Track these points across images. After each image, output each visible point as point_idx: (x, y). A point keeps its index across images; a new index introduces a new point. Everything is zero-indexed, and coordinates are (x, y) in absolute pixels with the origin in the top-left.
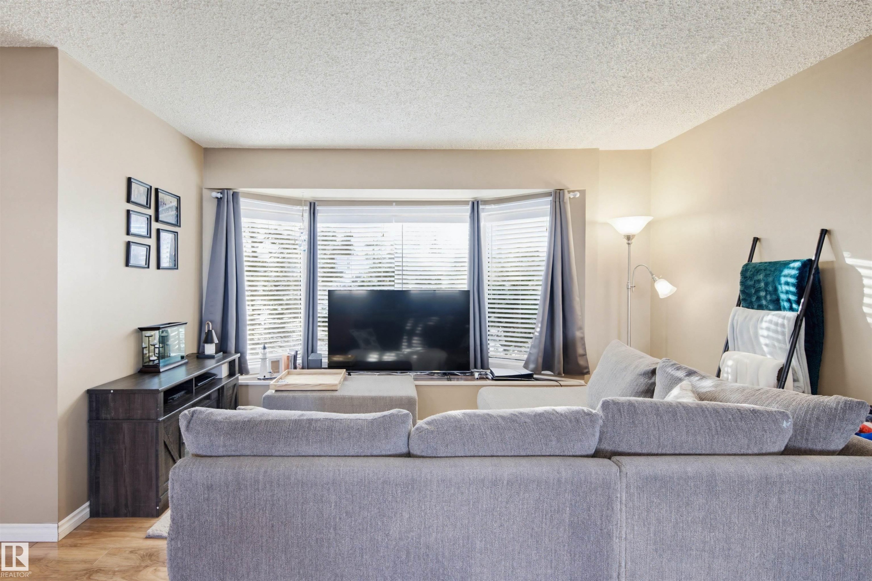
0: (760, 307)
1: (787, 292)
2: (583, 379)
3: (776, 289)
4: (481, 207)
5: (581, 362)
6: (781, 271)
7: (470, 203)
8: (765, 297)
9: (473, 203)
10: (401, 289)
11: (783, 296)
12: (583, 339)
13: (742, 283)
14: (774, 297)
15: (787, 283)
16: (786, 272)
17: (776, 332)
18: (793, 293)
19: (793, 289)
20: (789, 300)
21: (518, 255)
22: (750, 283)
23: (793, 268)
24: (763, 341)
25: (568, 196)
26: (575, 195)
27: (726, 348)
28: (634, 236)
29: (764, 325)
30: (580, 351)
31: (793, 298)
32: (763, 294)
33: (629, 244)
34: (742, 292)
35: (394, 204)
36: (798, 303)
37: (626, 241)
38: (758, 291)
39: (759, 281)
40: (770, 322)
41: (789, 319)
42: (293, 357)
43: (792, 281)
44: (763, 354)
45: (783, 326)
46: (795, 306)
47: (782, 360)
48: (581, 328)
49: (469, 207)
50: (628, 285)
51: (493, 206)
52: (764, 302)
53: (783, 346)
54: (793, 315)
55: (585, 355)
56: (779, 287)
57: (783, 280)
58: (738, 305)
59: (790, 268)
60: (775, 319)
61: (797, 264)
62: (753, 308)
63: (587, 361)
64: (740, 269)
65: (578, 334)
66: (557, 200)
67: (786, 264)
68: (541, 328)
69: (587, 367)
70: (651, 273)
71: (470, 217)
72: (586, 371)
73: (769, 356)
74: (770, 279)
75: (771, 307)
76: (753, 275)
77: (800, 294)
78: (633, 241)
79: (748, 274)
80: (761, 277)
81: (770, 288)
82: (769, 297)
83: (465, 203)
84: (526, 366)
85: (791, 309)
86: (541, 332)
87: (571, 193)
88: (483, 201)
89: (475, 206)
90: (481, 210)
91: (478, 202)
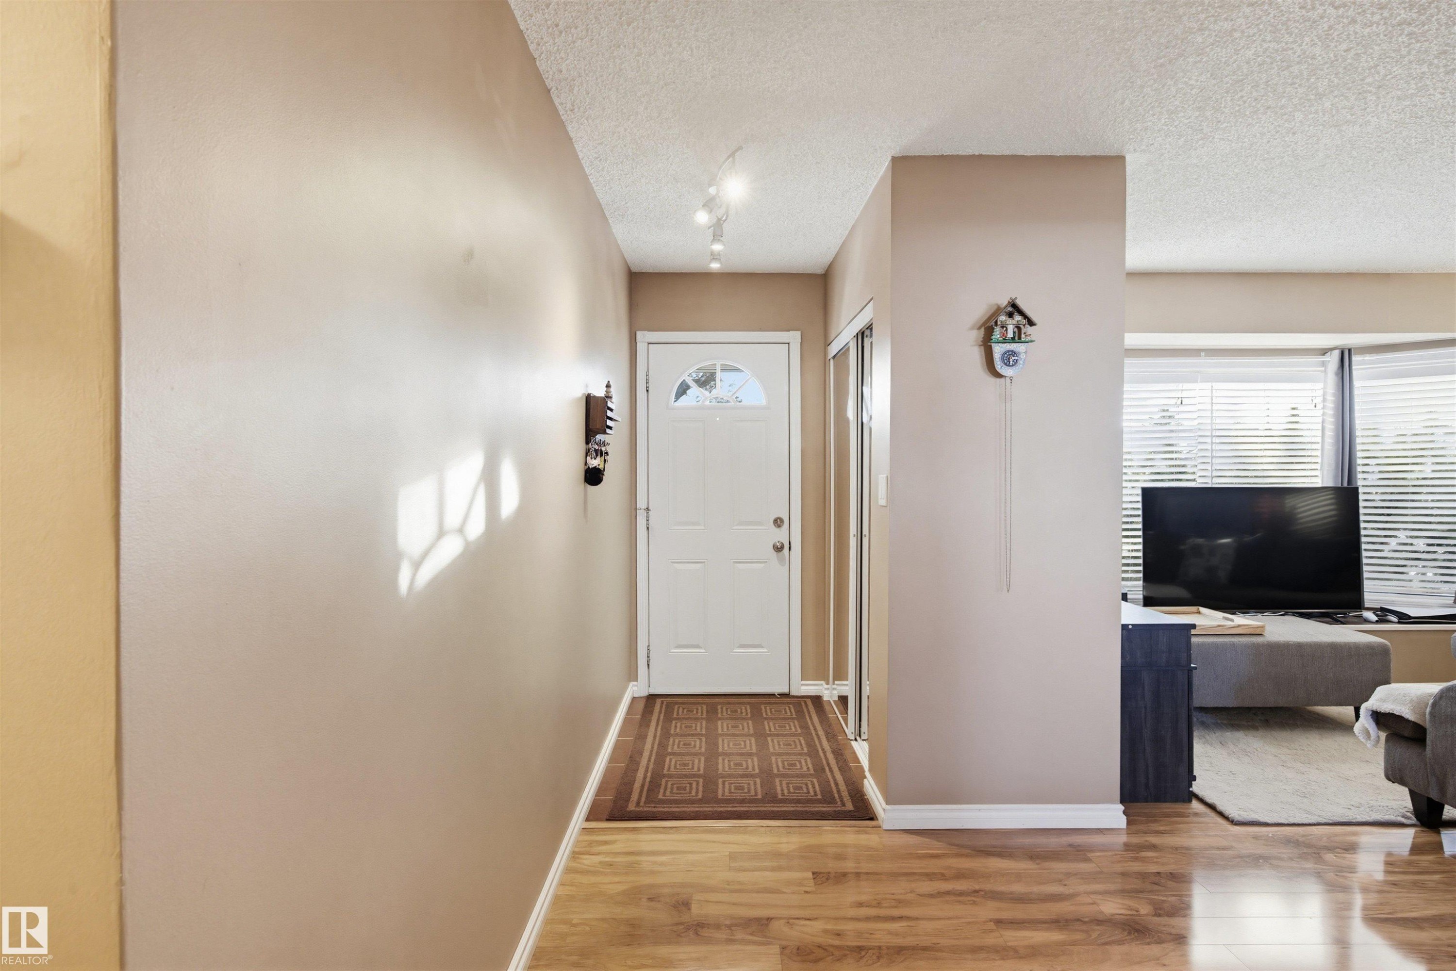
4: (1355, 358)
7: (1336, 354)
9: (1342, 353)
49: (1334, 358)
51: (1368, 357)
71: (1337, 374)
83: (1330, 352)
88: (1355, 348)
89: (1345, 356)
90: (1353, 363)
91: (1350, 350)
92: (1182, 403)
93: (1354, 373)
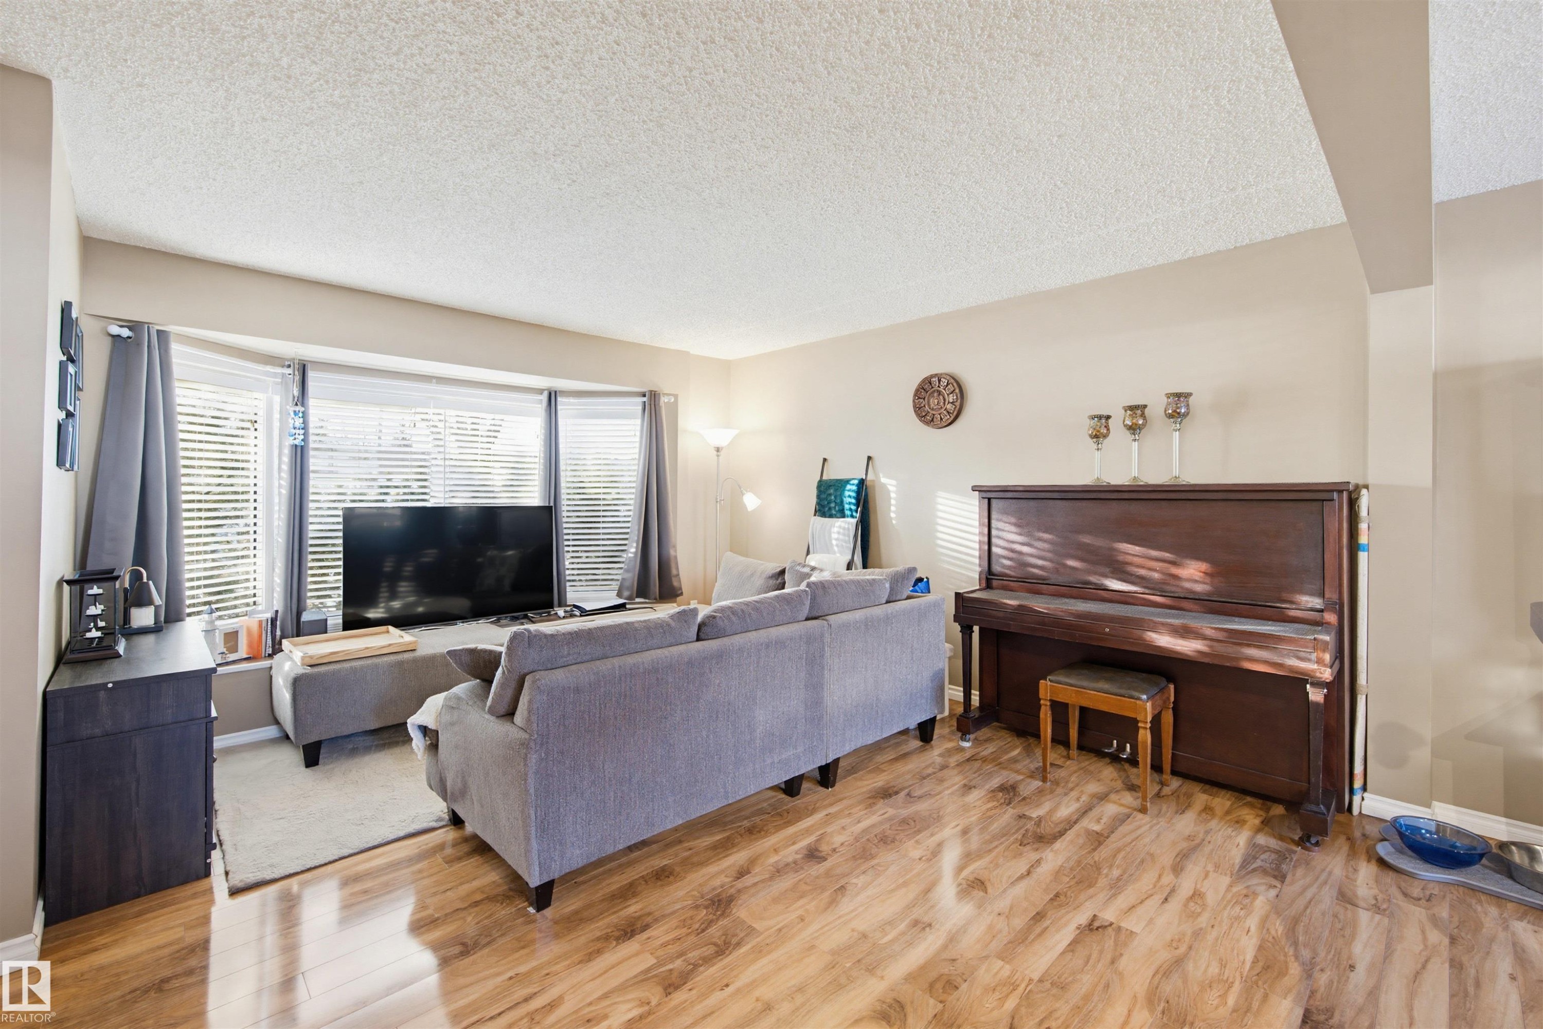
0: (831, 516)
1: (850, 503)
2: (675, 602)
3: (842, 502)
4: (559, 399)
5: (675, 584)
6: (845, 487)
7: (546, 394)
8: (835, 507)
9: (550, 394)
10: (443, 505)
11: (847, 506)
12: (676, 557)
13: (818, 497)
14: (841, 508)
15: (850, 496)
16: (849, 487)
17: (844, 535)
18: (854, 505)
19: (853, 501)
20: (851, 510)
21: (599, 462)
22: (823, 496)
23: (853, 484)
24: (834, 542)
25: (664, 400)
26: (670, 400)
27: (808, 553)
28: (722, 448)
29: (836, 530)
30: (674, 572)
31: (853, 507)
32: (833, 505)
33: (718, 456)
34: (818, 504)
35: (434, 381)
36: (856, 511)
37: (715, 453)
38: (829, 503)
39: (830, 495)
40: (840, 527)
41: (852, 524)
42: (269, 621)
43: (853, 494)
44: (834, 553)
45: (848, 529)
46: (854, 514)
47: (849, 557)
48: (674, 547)
49: (544, 397)
50: (717, 499)
51: (572, 400)
52: (834, 512)
53: (848, 545)
54: (854, 521)
55: (678, 575)
56: (844, 499)
57: (847, 493)
58: (815, 515)
59: (851, 484)
60: (843, 525)
61: (856, 482)
62: (825, 517)
63: (680, 581)
64: (816, 484)
65: (672, 552)
66: (653, 402)
67: (847, 482)
68: (637, 548)
69: (681, 589)
70: (739, 485)
71: (546, 411)
72: (680, 592)
73: (838, 555)
74: (839, 493)
75: (838, 515)
76: (826, 489)
77: (858, 505)
78: (722, 453)
79: (822, 488)
80: (832, 491)
81: (838, 501)
82: (837, 508)
83: (541, 391)
84: (619, 595)
85: (852, 516)
86: (636, 553)
87: (666, 397)
88: (560, 391)
89: (552, 397)
90: (558, 403)
91: (556, 392)
92: (415, 426)
93: (559, 413)
